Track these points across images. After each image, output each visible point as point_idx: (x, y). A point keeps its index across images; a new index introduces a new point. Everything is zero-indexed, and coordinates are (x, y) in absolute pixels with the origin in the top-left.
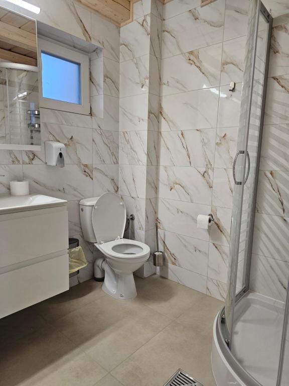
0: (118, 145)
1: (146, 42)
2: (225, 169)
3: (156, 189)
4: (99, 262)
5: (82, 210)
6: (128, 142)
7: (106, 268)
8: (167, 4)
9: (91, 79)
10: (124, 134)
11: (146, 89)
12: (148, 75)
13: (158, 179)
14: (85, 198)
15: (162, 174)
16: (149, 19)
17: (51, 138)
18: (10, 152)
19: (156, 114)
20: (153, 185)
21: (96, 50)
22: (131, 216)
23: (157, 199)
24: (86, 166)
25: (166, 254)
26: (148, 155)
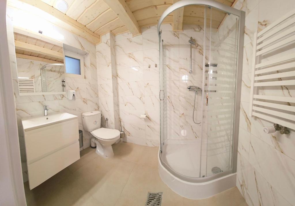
0: (98, 90)
1: (109, 50)
2: (150, 96)
3: (118, 105)
4: (93, 140)
5: (83, 118)
6: (103, 88)
7: (97, 142)
8: (116, 36)
9: (85, 65)
10: (101, 85)
11: (110, 67)
12: (111, 62)
13: (118, 102)
14: (84, 112)
15: (120, 100)
16: (109, 41)
17: (70, 88)
18: (54, 95)
19: (115, 76)
20: (117, 104)
21: (86, 54)
22: (107, 118)
23: (119, 110)
24: (84, 99)
25: (125, 132)
26: (113, 92)
